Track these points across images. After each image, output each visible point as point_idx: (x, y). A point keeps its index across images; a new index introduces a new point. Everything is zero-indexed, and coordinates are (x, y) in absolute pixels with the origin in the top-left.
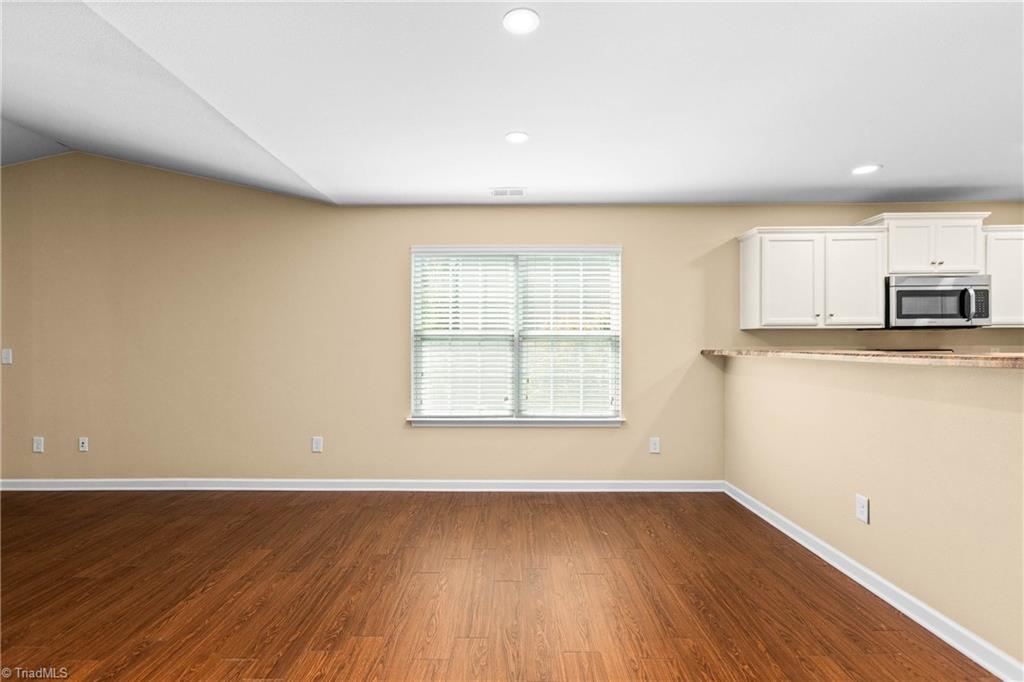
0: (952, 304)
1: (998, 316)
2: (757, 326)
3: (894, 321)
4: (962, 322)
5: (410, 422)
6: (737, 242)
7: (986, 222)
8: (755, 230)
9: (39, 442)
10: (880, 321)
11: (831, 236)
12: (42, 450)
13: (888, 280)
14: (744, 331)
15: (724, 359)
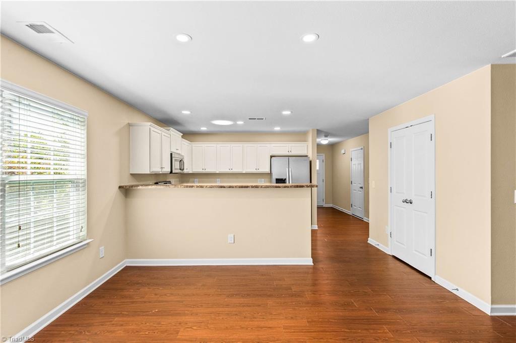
6: (129, 125)
8: (149, 124)
13: (171, 154)
14: (132, 175)
15: (126, 191)
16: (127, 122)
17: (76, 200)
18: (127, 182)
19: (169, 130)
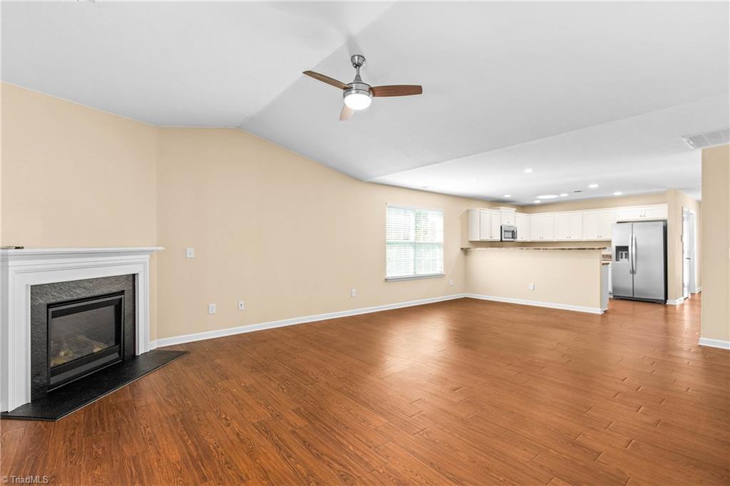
0: (510, 234)
1: (519, 238)
2: (479, 240)
3: (503, 239)
4: (512, 240)
5: (386, 279)
6: (468, 211)
7: (516, 211)
8: (478, 209)
9: (213, 307)
10: (500, 239)
11: (492, 212)
12: (215, 312)
13: (501, 227)
14: (470, 242)
15: (465, 251)
16: (465, 209)
17: (439, 253)
18: (465, 246)
19: (499, 209)
